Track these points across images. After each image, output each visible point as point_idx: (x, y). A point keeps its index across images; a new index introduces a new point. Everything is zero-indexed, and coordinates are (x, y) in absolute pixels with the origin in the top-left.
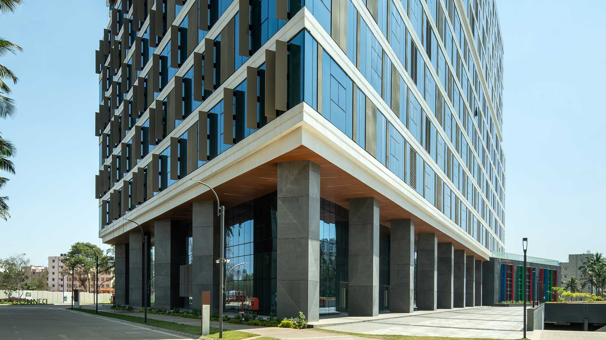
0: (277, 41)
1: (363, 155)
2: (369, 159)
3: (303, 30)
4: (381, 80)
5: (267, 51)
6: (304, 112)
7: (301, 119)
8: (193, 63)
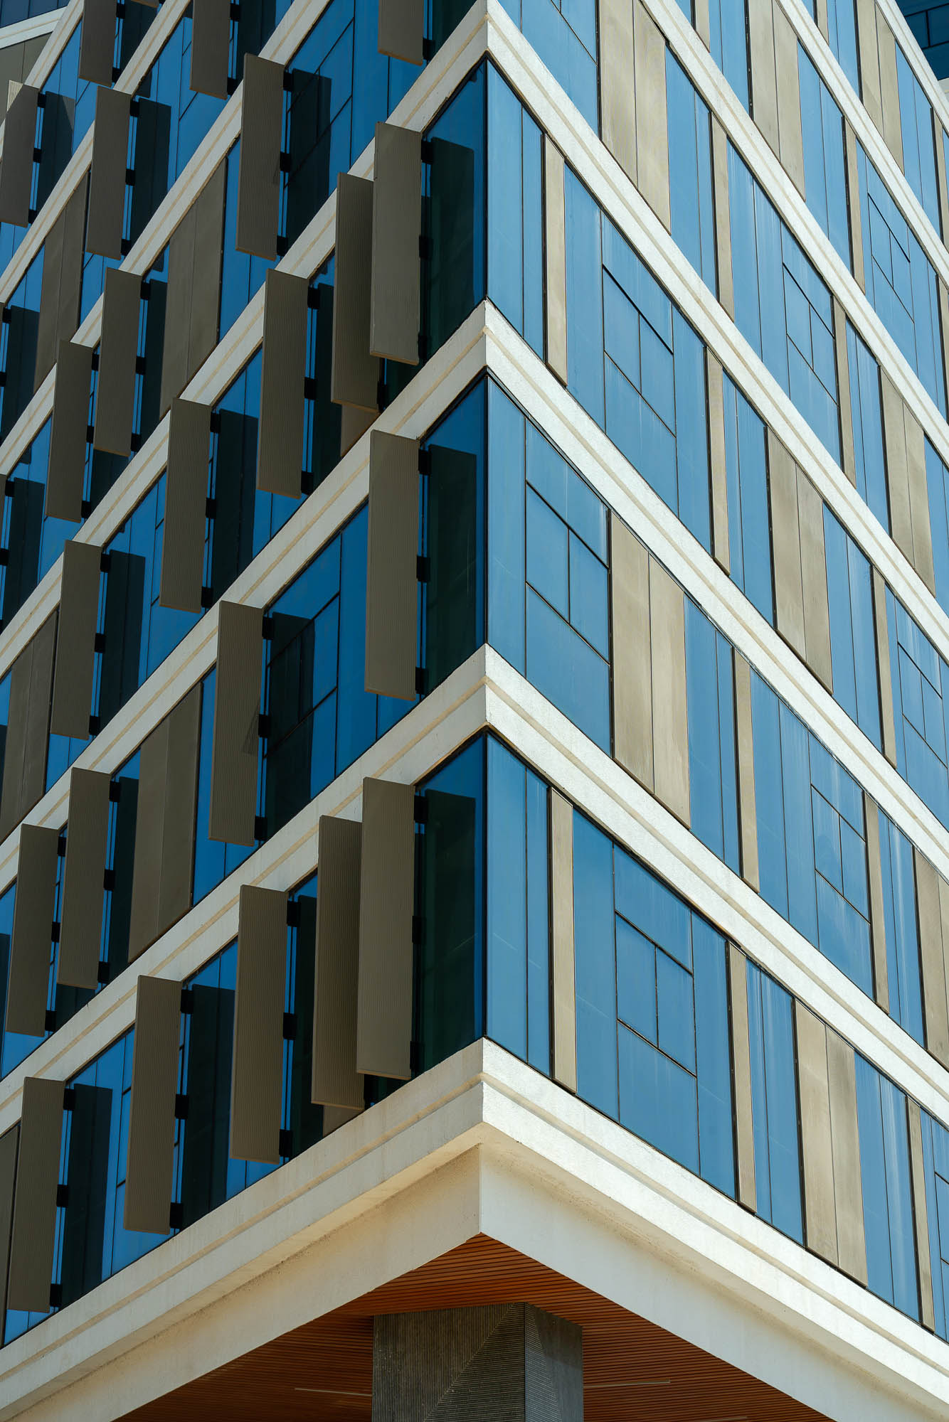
0: (371, 786)
1: (798, 1270)
2: (829, 1290)
3: (480, 741)
4: (868, 925)
5: (329, 825)
6: (485, 1085)
7: (475, 1118)
8: (16, 872)
